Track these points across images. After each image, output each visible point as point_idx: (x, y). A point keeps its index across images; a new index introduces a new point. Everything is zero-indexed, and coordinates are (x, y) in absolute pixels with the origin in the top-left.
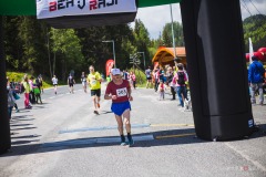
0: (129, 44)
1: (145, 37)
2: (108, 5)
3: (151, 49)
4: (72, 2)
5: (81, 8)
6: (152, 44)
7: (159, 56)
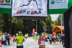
0: (43, 22)
1: (50, 19)
2: (38, 13)
3: (52, 25)
4: (25, 11)
5: (28, 14)
6: (53, 23)
7: (55, 29)
